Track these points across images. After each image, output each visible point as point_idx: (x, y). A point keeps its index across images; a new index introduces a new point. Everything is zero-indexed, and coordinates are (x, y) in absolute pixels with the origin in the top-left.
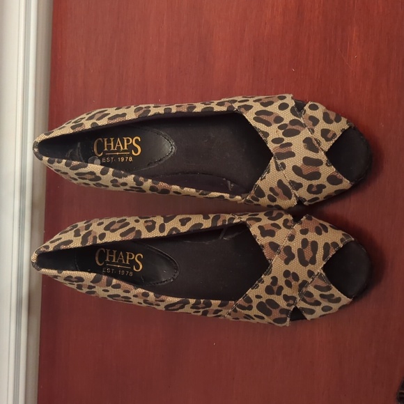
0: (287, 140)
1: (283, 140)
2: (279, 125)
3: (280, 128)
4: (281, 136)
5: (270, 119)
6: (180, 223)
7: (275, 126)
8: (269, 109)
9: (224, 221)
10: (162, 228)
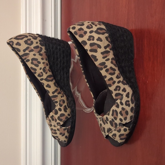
0: (108, 122)
1: (108, 121)
2: (113, 119)
3: (112, 119)
4: (109, 120)
5: (115, 115)
6: (46, 85)
7: (113, 118)
8: (119, 115)
9: (54, 100)
10: (42, 79)
